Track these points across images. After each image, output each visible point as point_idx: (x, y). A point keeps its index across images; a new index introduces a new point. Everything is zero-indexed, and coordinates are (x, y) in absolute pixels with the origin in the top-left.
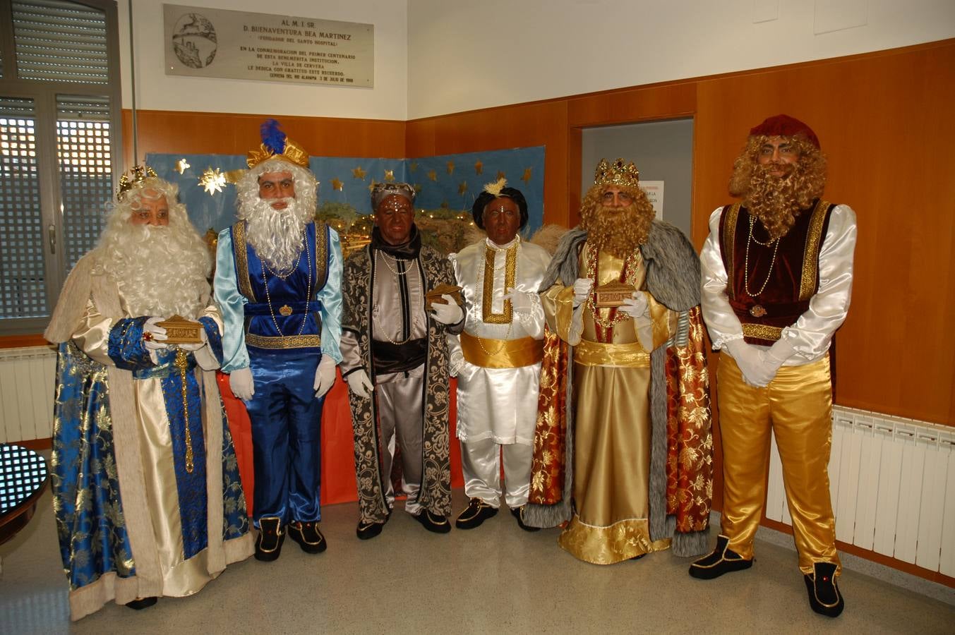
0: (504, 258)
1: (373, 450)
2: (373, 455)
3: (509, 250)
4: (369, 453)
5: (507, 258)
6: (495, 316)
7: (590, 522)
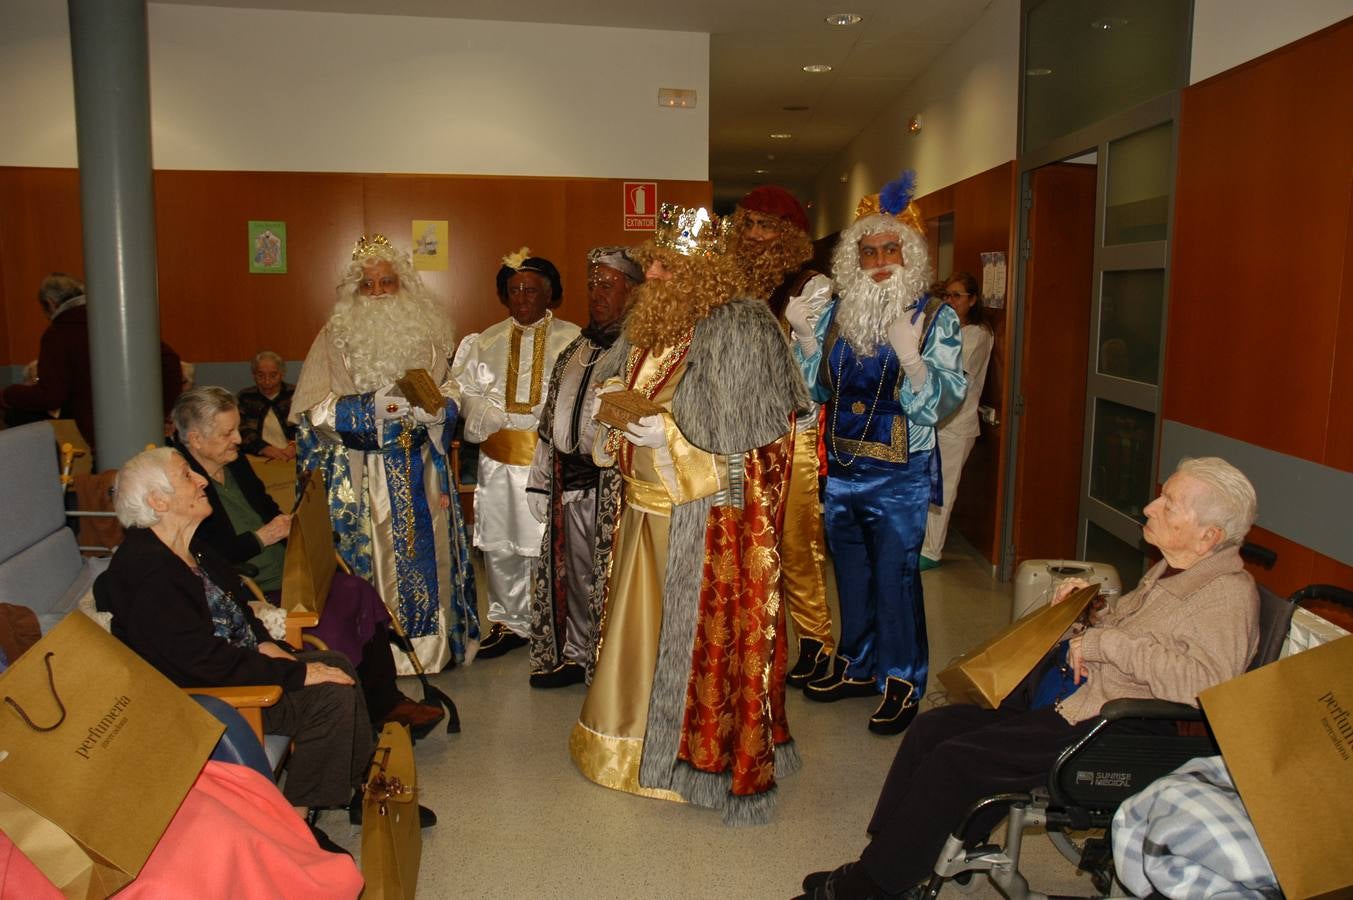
0: (532, 338)
1: (546, 580)
2: (546, 587)
3: (537, 330)
4: (542, 582)
5: (535, 339)
6: (519, 404)
7: (591, 725)
